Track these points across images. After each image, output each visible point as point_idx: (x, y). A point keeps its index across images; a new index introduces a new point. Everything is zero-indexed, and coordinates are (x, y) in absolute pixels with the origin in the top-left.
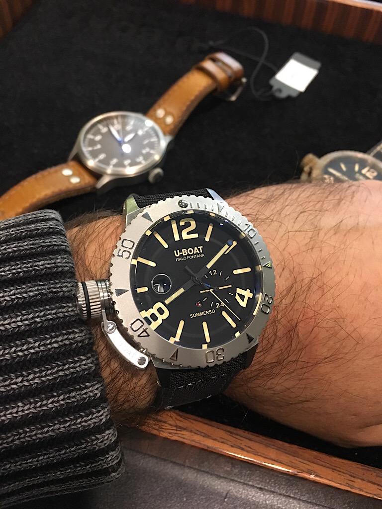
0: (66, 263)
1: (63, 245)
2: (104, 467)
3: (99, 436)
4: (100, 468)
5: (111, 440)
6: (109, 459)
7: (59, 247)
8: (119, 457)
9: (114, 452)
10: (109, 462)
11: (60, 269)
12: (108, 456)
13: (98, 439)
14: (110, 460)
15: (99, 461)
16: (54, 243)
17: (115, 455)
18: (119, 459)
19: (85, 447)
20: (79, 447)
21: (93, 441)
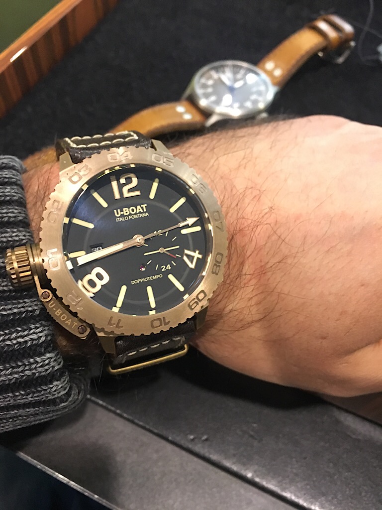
0: (16, 193)
1: (14, 178)
2: (49, 398)
3: (38, 359)
4: (45, 399)
5: (53, 367)
6: (54, 389)
7: (10, 180)
8: (66, 388)
9: (59, 382)
10: (54, 393)
11: (8, 198)
12: (51, 386)
13: (37, 362)
14: (55, 391)
15: (41, 391)
16: (4, 176)
17: (60, 386)
18: (66, 390)
19: (22, 371)
20: (15, 370)
21: (31, 364)
